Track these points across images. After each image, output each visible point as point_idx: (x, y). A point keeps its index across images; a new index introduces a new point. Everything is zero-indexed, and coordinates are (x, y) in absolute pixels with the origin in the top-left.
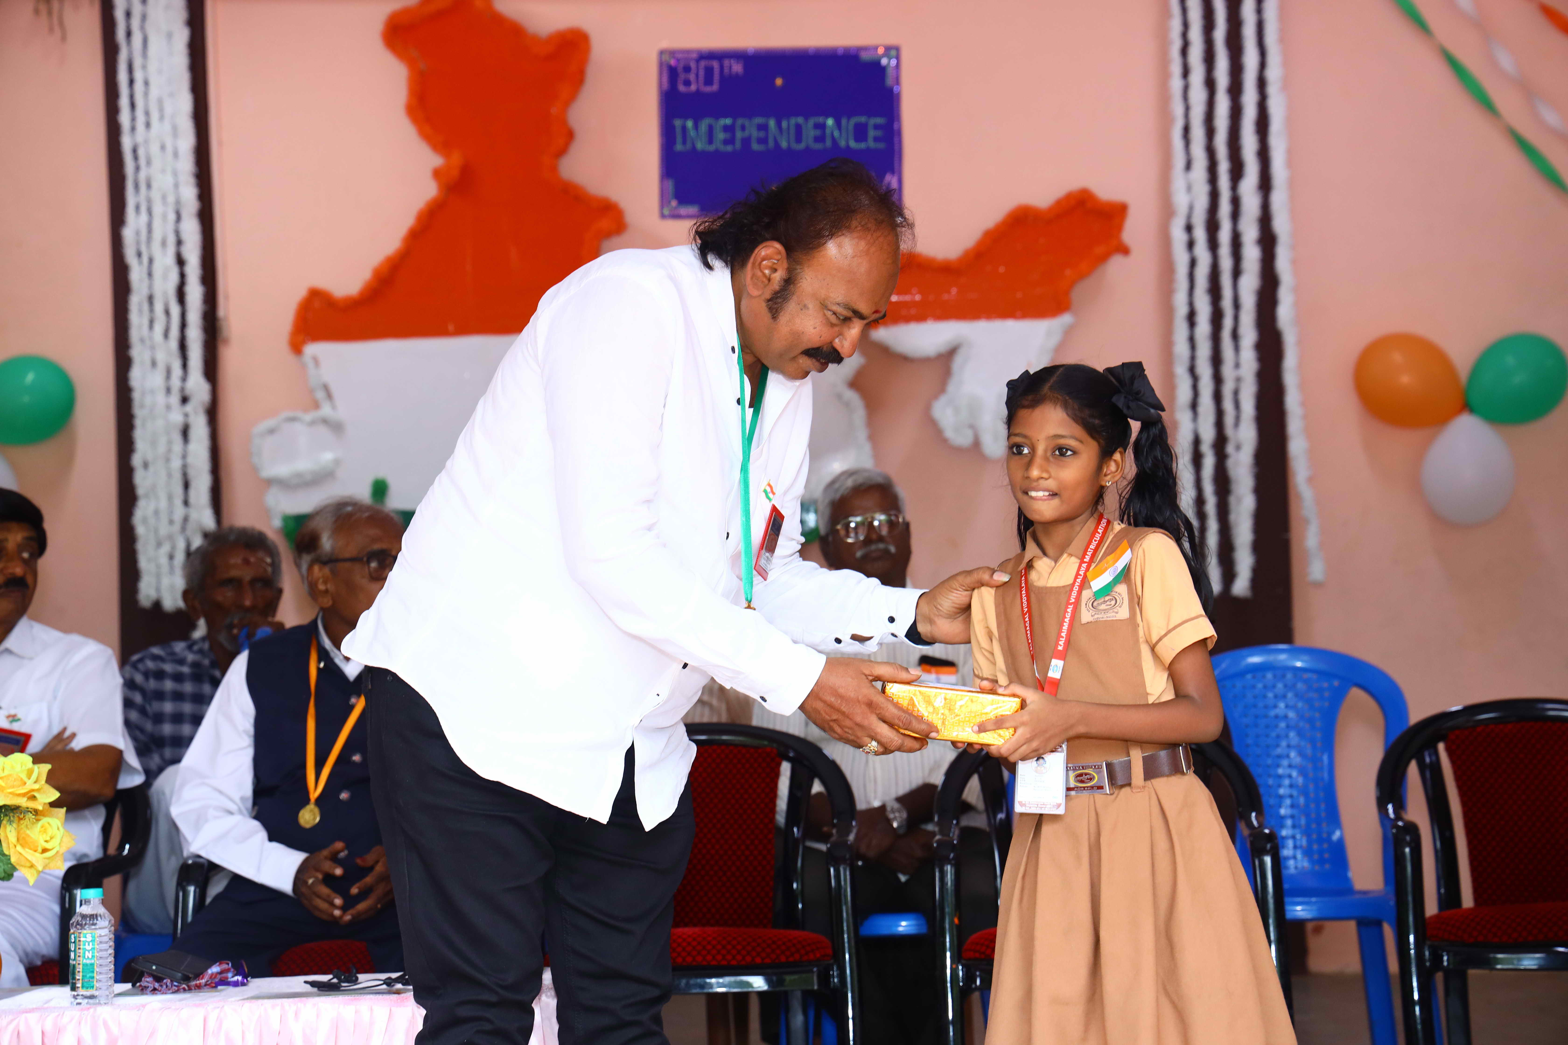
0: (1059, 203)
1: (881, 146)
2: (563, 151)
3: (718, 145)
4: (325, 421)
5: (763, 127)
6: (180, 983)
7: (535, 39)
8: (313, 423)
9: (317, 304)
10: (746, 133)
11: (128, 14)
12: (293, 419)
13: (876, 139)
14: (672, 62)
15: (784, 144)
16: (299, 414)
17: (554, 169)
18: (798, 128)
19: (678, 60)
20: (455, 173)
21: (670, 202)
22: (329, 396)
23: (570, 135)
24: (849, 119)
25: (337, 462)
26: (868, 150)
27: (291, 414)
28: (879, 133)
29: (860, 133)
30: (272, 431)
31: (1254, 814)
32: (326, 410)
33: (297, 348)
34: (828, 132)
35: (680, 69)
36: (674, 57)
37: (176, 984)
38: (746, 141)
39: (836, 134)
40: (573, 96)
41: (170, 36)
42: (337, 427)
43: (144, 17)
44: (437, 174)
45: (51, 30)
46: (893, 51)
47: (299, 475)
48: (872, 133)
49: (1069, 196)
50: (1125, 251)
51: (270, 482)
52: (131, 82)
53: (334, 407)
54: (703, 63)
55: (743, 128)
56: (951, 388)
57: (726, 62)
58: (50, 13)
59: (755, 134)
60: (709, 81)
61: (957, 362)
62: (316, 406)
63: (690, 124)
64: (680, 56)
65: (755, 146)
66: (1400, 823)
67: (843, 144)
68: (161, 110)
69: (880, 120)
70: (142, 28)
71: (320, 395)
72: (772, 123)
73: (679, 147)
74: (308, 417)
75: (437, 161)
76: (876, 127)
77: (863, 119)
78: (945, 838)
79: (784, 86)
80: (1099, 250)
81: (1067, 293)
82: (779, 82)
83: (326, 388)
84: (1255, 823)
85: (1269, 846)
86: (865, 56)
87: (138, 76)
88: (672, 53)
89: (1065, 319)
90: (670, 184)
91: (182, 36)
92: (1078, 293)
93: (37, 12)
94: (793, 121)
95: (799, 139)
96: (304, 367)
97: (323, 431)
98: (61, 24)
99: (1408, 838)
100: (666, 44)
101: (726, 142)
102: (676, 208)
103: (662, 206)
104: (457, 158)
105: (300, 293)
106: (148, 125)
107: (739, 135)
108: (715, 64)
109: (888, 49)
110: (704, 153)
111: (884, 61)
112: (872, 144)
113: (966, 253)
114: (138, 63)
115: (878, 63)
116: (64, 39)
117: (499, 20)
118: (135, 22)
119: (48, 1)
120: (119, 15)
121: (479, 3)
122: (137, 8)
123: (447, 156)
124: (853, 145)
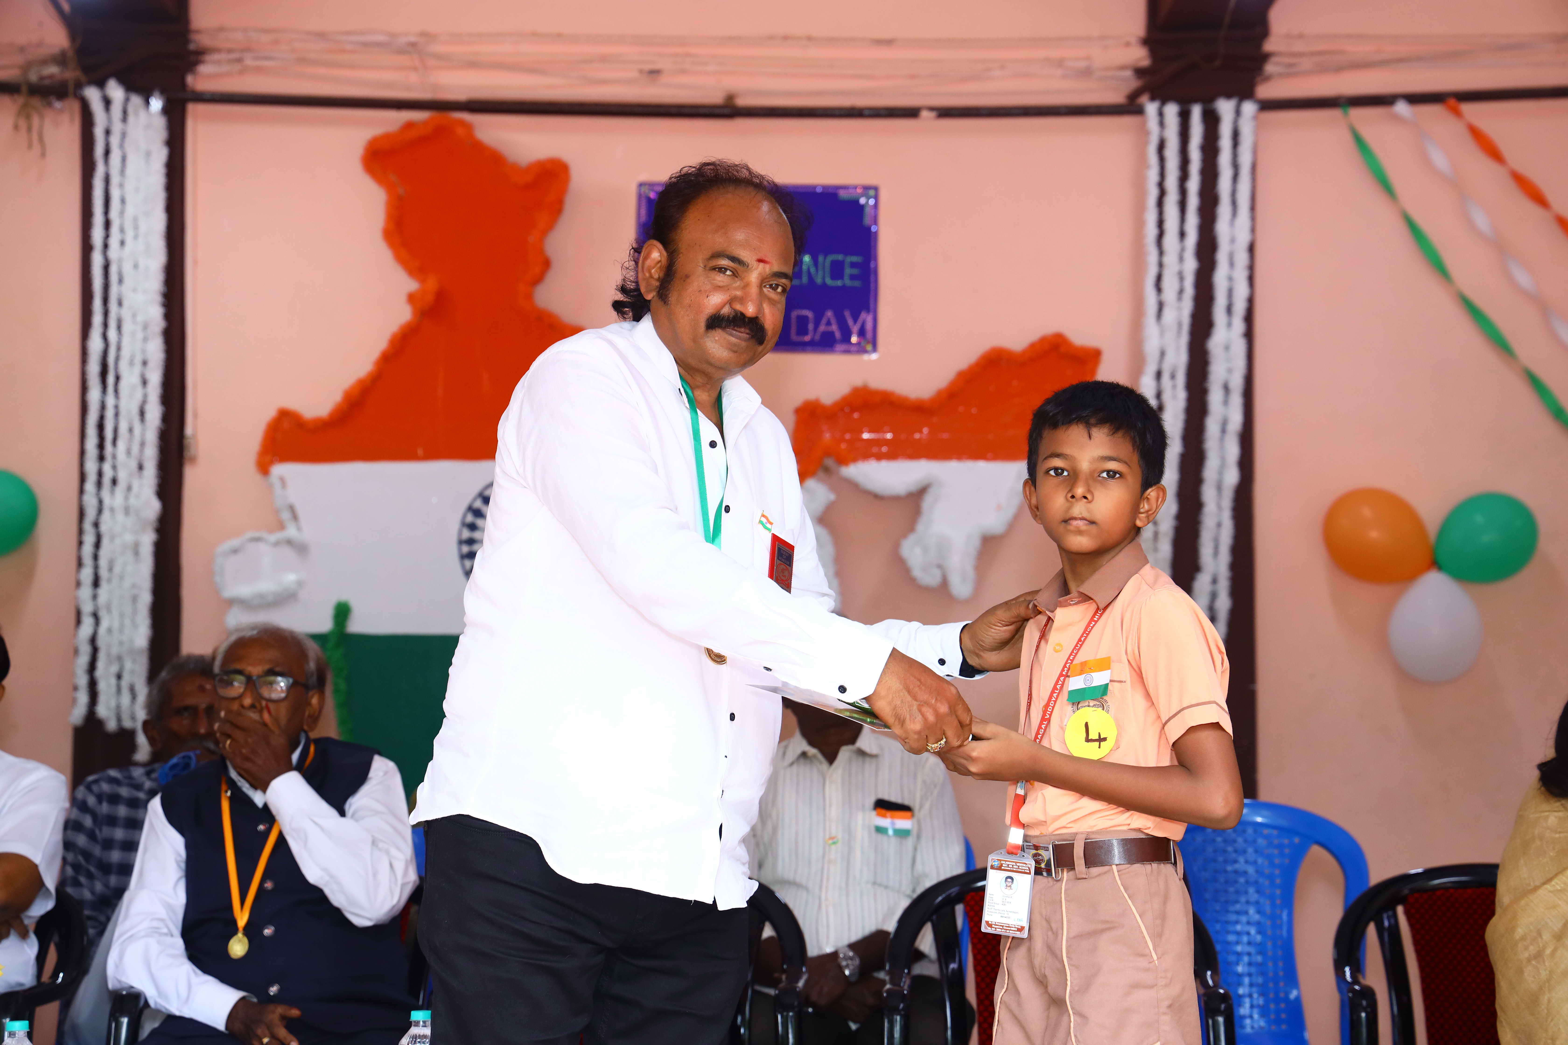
0: (1032, 346)
1: (857, 284)
2: (539, 279)
4: (289, 542)
7: (515, 168)
8: (277, 544)
9: (286, 425)
11: (108, 132)
12: (258, 540)
13: (853, 277)
14: (650, 194)
16: (264, 535)
17: (529, 297)
20: (430, 298)
22: (295, 517)
23: (547, 264)
24: (825, 256)
25: (300, 584)
26: (844, 287)
27: (257, 534)
28: (855, 271)
29: (837, 270)
30: (235, 551)
31: (1209, 973)
32: (291, 531)
33: (264, 468)
34: (804, 267)
36: (653, 190)
39: (813, 270)
40: (551, 225)
41: (148, 154)
42: (301, 548)
43: (124, 135)
44: (412, 298)
45: (30, 146)
46: (872, 190)
47: (261, 596)
48: (848, 271)
49: (1043, 340)
51: (231, 602)
52: (107, 200)
53: (299, 529)
56: (920, 527)
58: (29, 129)
61: (927, 502)
62: (282, 526)
66: (1357, 987)
67: (819, 280)
68: (136, 228)
69: (855, 259)
70: (121, 146)
71: (286, 515)
74: (273, 538)
75: (412, 285)
76: (853, 265)
77: (840, 257)
78: (896, 988)
83: (292, 509)
84: (1210, 982)
85: (1223, 1006)
86: (843, 195)
87: (115, 194)
88: (652, 186)
91: (161, 155)
93: (16, 127)
96: (270, 486)
97: (288, 553)
98: (41, 140)
99: (1364, 1003)
100: (644, 177)
104: (432, 284)
105: (270, 414)
106: (122, 243)
109: (866, 188)
111: (862, 201)
112: (848, 282)
113: (940, 393)
114: (115, 180)
115: (856, 202)
116: (43, 155)
117: (479, 148)
118: (114, 140)
119: (28, 117)
120: (99, 132)
121: (460, 131)
122: (117, 127)
123: (422, 281)
124: (829, 282)
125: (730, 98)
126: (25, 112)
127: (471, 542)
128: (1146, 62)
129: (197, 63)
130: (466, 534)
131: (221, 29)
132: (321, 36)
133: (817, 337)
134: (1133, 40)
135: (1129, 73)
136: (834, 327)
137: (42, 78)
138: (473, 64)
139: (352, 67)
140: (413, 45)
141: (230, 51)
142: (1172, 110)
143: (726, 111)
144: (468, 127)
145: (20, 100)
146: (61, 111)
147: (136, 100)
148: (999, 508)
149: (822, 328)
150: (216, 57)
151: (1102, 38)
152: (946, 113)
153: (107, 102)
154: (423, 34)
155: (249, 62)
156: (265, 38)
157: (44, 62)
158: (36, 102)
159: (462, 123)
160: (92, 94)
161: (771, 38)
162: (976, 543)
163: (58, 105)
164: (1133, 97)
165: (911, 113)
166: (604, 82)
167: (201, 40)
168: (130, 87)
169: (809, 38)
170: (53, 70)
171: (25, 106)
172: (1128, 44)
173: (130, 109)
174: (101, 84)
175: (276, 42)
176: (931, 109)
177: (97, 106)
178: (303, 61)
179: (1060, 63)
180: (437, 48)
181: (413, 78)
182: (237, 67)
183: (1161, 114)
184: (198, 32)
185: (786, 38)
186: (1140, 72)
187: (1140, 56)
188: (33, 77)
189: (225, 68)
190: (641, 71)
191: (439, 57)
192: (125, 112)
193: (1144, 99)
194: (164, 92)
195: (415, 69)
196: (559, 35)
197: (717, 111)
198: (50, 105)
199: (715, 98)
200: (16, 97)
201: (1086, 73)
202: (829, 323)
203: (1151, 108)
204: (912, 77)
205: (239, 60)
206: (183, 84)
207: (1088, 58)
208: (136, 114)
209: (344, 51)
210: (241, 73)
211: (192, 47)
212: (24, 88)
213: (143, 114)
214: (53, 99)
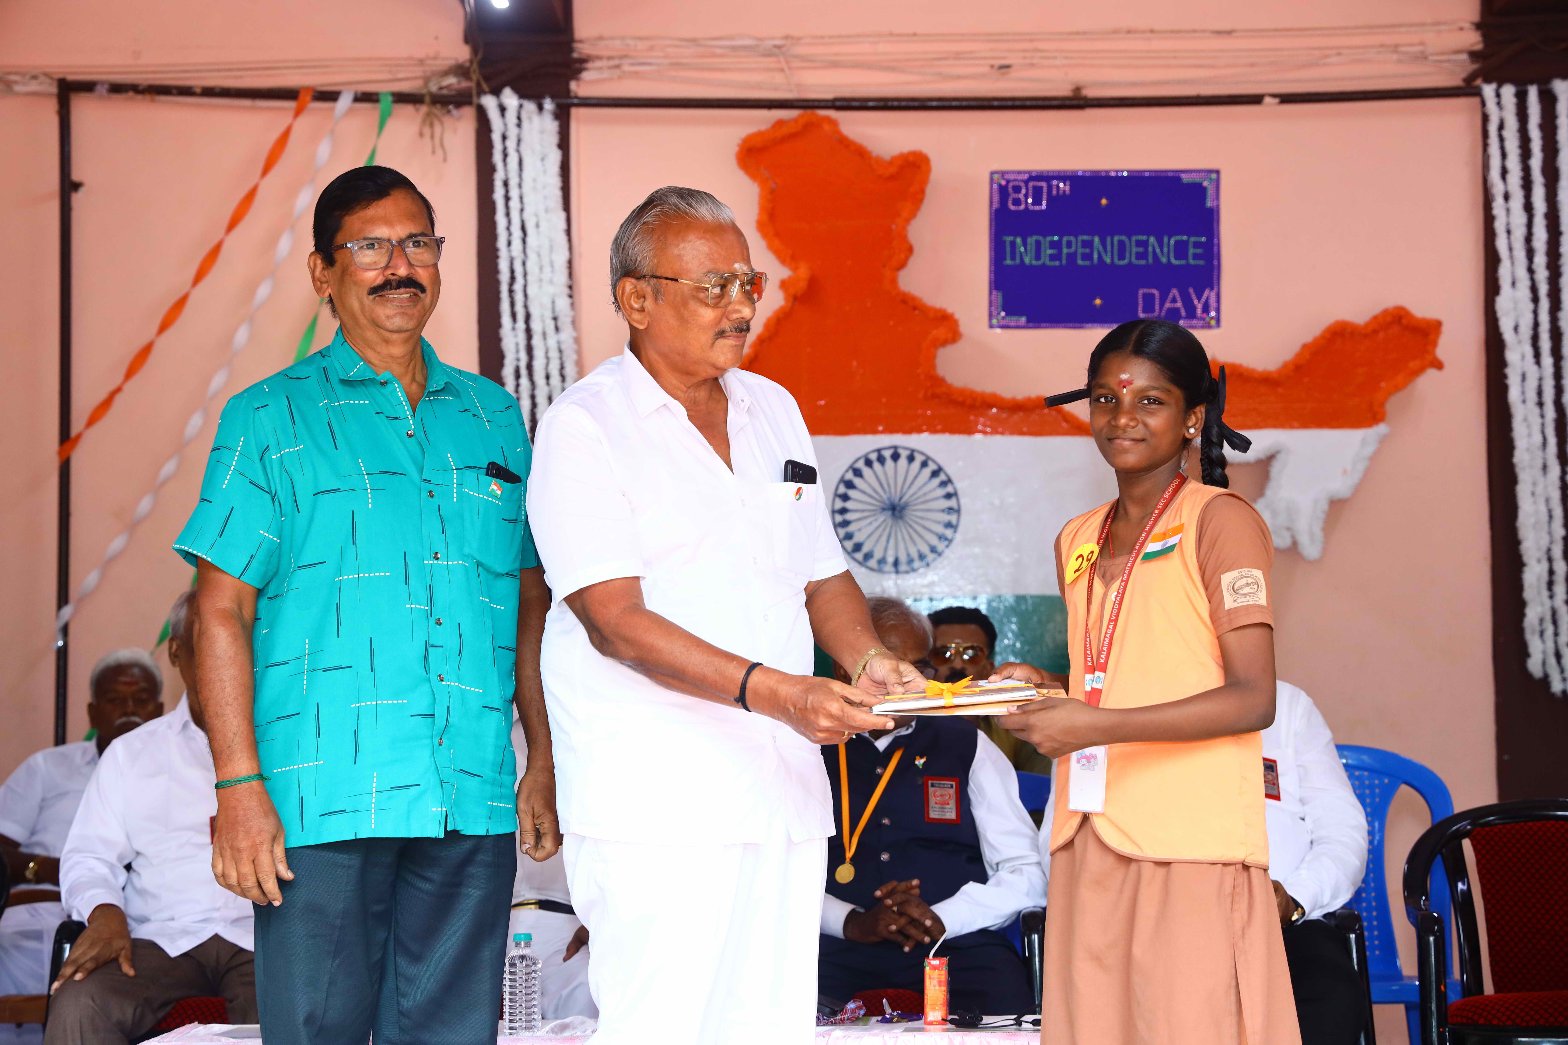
0: (1375, 318)
1: (1201, 262)
2: (902, 265)
3: (1045, 260)
5: (1089, 244)
6: (829, 1017)
7: (879, 160)
10: (1072, 250)
11: (504, 138)
13: (1196, 257)
14: (1003, 183)
15: (1108, 260)
17: (894, 281)
18: (1121, 244)
19: (1008, 181)
20: (803, 285)
21: (999, 314)
23: (910, 250)
24: (1170, 237)
26: (1188, 266)
28: (1199, 251)
29: (1181, 250)
34: (1150, 249)
35: (1010, 190)
36: (1004, 178)
37: (825, 1017)
38: (1072, 257)
39: (1158, 251)
40: (913, 215)
41: (544, 158)
43: (519, 139)
44: (784, 285)
45: (434, 152)
46: (1214, 174)
48: (1191, 251)
49: (1386, 312)
50: (1439, 365)
52: (507, 199)
54: (1031, 184)
55: (1069, 245)
56: (1269, 492)
57: (1055, 182)
58: (432, 137)
59: (1080, 251)
60: (1037, 201)
61: (1275, 468)
63: (1019, 240)
64: (1011, 177)
65: (1080, 262)
67: (1164, 260)
68: (537, 225)
69: (1200, 239)
70: (518, 150)
72: (1097, 240)
73: (1008, 262)
75: (784, 273)
76: (1197, 245)
77: (1185, 238)
79: (1107, 206)
80: (1413, 364)
81: (1382, 404)
82: (1104, 202)
86: (1186, 179)
87: (514, 194)
88: (1003, 173)
89: (1381, 429)
90: (999, 297)
91: (553, 157)
92: (1392, 405)
93: (421, 135)
94: (1116, 238)
95: (1122, 257)
98: (442, 146)
100: (996, 165)
101: (1052, 258)
102: (1003, 318)
103: (991, 316)
104: (804, 272)
106: (523, 240)
107: (1065, 251)
108: (1044, 184)
109: (1208, 172)
110: (1031, 267)
111: (1205, 184)
112: (1192, 262)
113: (1285, 365)
114: (513, 182)
115: (1200, 185)
116: (445, 160)
117: (845, 143)
118: (511, 144)
119: (432, 125)
120: (496, 137)
121: (826, 127)
122: (513, 132)
123: (794, 269)
124: (1174, 262)
125: (1078, 89)
126: (429, 121)
127: (843, 511)
128: (1479, 47)
129: (580, 70)
130: (839, 504)
131: (601, 38)
132: (694, 41)
133: (1163, 314)
134: (1467, 25)
135: (1464, 57)
136: (1179, 304)
137: (441, 88)
138: (835, 65)
139: (722, 70)
140: (779, 47)
141: (610, 58)
142: (1508, 92)
143: (1074, 102)
144: (834, 123)
145: (424, 109)
146: (459, 119)
147: (530, 106)
148: (1345, 472)
149: (1168, 305)
150: (598, 64)
151: (1436, 24)
152: (1287, 99)
153: (503, 109)
154: (787, 37)
155: (627, 68)
156: (641, 45)
157: (446, 73)
158: (437, 110)
159: (829, 120)
160: (489, 102)
161: (1116, 32)
162: (1324, 506)
163: (455, 112)
164: (1469, 80)
165: (1256, 100)
166: (959, 77)
167: (582, 49)
168: (523, 94)
169: (1152, 31)
170: (452, 80)
171: (428, 115)
172: (1461, 29)
173: (524, 116)
174: (496, 92)
175: (651, 48)
176: (1274, 96)
177: (493, 114)
178: (676, 65)
179: (1395, 48)
180: (799, 50)
181: (779, 78)
182: (617, 72)
183: (1498, 95)
184: (581, 41)
185: (1129, 32)
186: (1474, 55)
187: (1473, 39)
188: (434, 88)
189: (606, 74)
190: (992, 66)
191: (803, 58)
192: (519, 118)
193: (1478, 82)
194: (553, 97)
195: (782, 70)
196: (915, 35)
197: (1068, 103)
198: (449, 112)
199: (1063, 90)
200: (418, 106)
201: (1423, 57)
202: (1174, 300)
203: (1488, 90)
204: (1252, 65)
205: (618, 67)
206: (568, 90)
207: (1422, 44)
208: (530, 119)
209: (714, 55)
210: (620, 78)
211: (575, 55)
212: (427, 99)
213: (536, 119)
214: (451, 107)
